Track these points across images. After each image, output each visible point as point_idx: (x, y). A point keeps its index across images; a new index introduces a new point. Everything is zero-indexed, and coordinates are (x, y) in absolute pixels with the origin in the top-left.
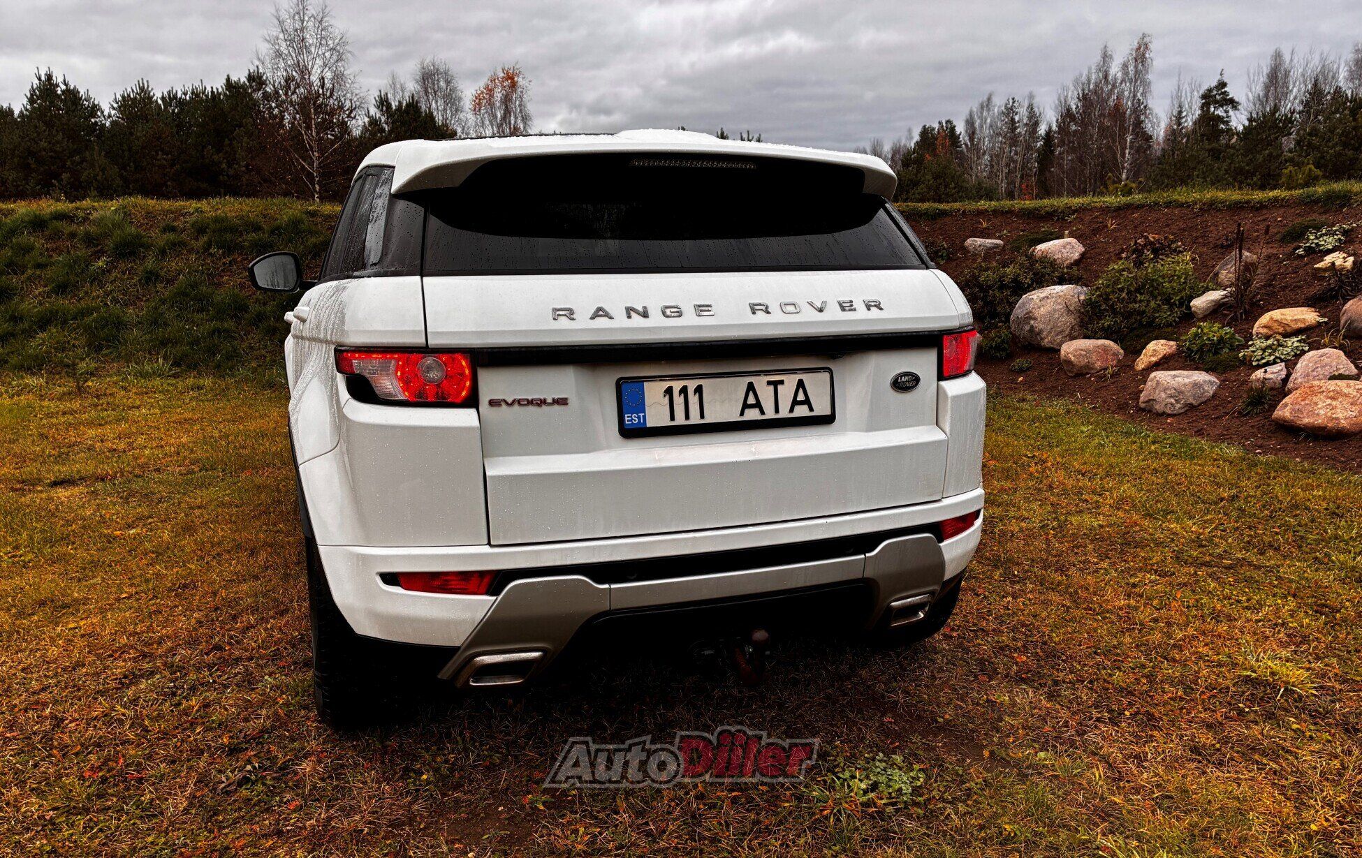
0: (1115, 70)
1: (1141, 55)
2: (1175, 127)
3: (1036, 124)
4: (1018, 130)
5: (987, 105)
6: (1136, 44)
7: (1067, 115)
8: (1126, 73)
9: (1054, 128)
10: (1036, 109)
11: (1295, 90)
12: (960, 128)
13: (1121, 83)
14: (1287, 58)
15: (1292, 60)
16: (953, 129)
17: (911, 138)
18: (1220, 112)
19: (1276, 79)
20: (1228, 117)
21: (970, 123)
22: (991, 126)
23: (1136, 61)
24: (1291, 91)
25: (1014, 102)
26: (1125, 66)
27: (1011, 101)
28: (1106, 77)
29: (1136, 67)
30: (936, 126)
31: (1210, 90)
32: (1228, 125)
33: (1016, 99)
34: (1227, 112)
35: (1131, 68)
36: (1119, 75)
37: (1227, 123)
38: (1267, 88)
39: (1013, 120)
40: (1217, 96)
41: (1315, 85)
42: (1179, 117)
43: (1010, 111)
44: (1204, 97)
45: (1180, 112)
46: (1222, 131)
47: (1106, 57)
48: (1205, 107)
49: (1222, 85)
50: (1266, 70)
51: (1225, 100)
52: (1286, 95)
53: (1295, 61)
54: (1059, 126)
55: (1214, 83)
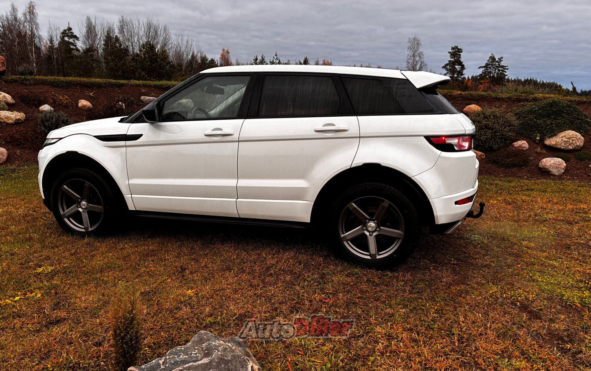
0: (20, 15)
1: (31, 10)
2: (50, 45)
6: (28, 5)
8: (26, 18)
11: (99, 35)
13: (24, 22)
14: (93, 21)
15: (95, 22)
18: (71, 40)
19: (91, 30)
20: (75, 43)
23: (30, 13)
26: (25, 15)
28: (16, 18)
29: (30, 16)
31: (65, 31)
32: (76, 47)
34: (74, 41)
35: (28, 16)
36: (23, 19)
37: (75, 46)
38: (88, 33)
40: (68, 33)
41: (108, 34)
42: (51, 41)
44: (63, 33)
45: (51, 39)
46: (73, 49)
47: (14, 9)
48: (62, 38)
49: (70, 29)
50: (85, 25)
51: (73, 36)
52: (96, 36)
53: (97, 22)
55: (66, 28)
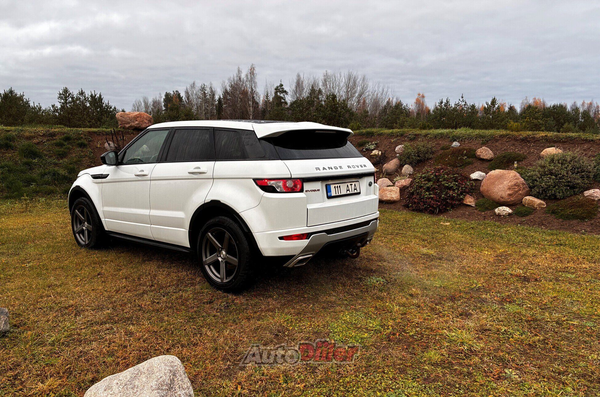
0: (243, 76)
1: (252, 72)
2: (266, 100)
3: (214, 95)
4: (207, 97)
5: (193, 86)
7: (226, 93)
8: (248, 78)
9: (222, 97)
10: (213, 89)
11: (306, 89)
12: (183, 95)
13: (246, 82)
14: (302, 76)
15: (303, 78)
16: (179, 94)
17: (161, 97)
18: (282, 95)
19: (299, 85)
20: (285, 97)
21: (187, 93)
22: (196, 94)
23: (251, 74)
24: (304, 89)
25: (204, 85)
26: (247, 76)
27: (203, 85)
28: (240, 79)
29: (251, 76)
30: (172, 93)
31: (278, 87)
32: (285, 100)
33: (205, 84)
34: (284, 95)
35: (249, 77)
36: (245, 79)
37: (284, 99)
38: (296, 87)
39: (205, 93)
40: (280, 89)
41: (313, 87)
42: (267, 96)
43: (203, 89)
44: (276, 89)
45: (267, 94)
46: (283, 102)
47: (239, 71)
48: (276, 93)
49: (281, 85)
50: (295, 81)
51: (283, 91)
52: (303, 90)
53: (305, 78)
54: (224, 97)
55: (279, 85)
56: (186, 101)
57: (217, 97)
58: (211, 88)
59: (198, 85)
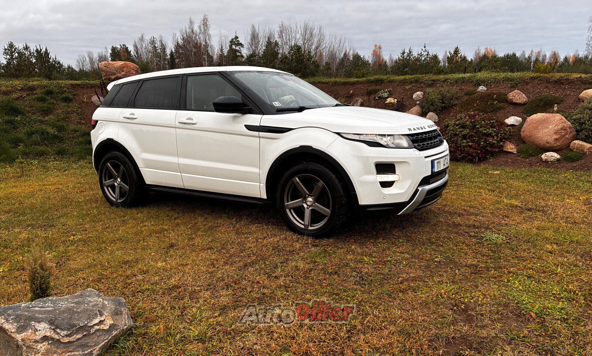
0: (196, 28)
1: (205, 23)
2: (221, 53)
3: (164, 49)
4: (158, 51)
5: (142, 39)
6: (202, 18)
7: (178, 46)
8: (201, 30)
9: (173, 51)
10: (163, 42)
11: (261, 41)
12: (131, 48)
13: (199, 34)
14: (257, 28)
15: (259, 29)
16: (127, 48)
17: (107, 52)
18: (237, 48)
19: (254, 37)
20: (240, 50)
21: (136, 46)
22: (145, 48)
23: (204, 25)
24: (260, 41)
25: (154, 38)
26: (200, 27)
27: (153, 38)
28: (193, 31)
29: (204, 28)
30: (119, 47)
31: (233, 39)
32: (241, 54)
33: (155, 37)
34: (240, 48)
35: (202, 28)
36: (198, 31)
37: (240, 53)
38: (252, 40)
39: (155, 46)
40: (235, 42)
41: (269, 39)
42: (222, 50)
43: (153, 42)
44: (231, 42)
45: (222, 48)
46: (239, 56)
47: (191, 23)
48: (231, 46)
49: (237, 38)
50: (250, 33)
51: (239, 43)
52: (259, 42)
53: (260, 29)
54: (175, 51)
55: (234, 37)
56: (135, 56)
57: (168, 52)
58: (161, 41)
59: (148, 38)
